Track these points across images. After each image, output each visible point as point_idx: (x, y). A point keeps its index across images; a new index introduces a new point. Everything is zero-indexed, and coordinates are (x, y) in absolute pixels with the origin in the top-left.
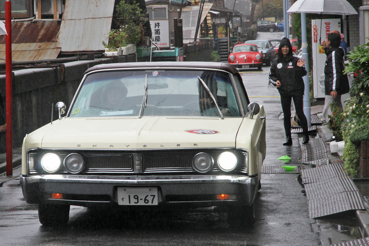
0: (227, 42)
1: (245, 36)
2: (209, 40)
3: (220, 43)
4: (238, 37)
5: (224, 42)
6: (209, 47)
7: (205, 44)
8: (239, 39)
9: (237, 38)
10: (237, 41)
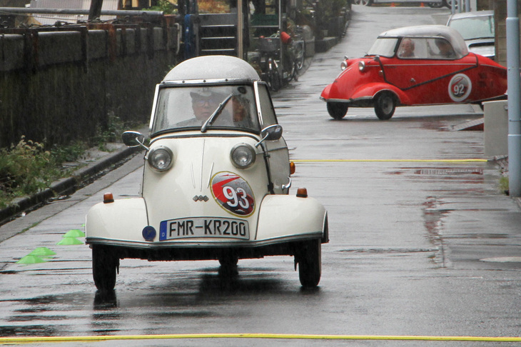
0: (233, 31)
1: (309, 16)
2: (156, 20)
3: (204, 32)
4: (281, 17)
5: (221, 31)
6: (158, 46)
7: (137, 34)
8: (285, 24)
9: (275, 20)
10: (275, 30)
